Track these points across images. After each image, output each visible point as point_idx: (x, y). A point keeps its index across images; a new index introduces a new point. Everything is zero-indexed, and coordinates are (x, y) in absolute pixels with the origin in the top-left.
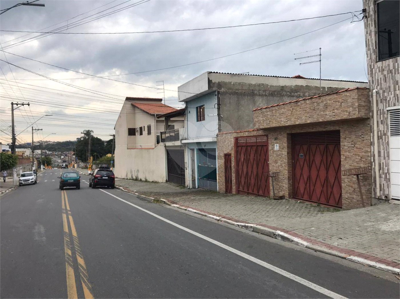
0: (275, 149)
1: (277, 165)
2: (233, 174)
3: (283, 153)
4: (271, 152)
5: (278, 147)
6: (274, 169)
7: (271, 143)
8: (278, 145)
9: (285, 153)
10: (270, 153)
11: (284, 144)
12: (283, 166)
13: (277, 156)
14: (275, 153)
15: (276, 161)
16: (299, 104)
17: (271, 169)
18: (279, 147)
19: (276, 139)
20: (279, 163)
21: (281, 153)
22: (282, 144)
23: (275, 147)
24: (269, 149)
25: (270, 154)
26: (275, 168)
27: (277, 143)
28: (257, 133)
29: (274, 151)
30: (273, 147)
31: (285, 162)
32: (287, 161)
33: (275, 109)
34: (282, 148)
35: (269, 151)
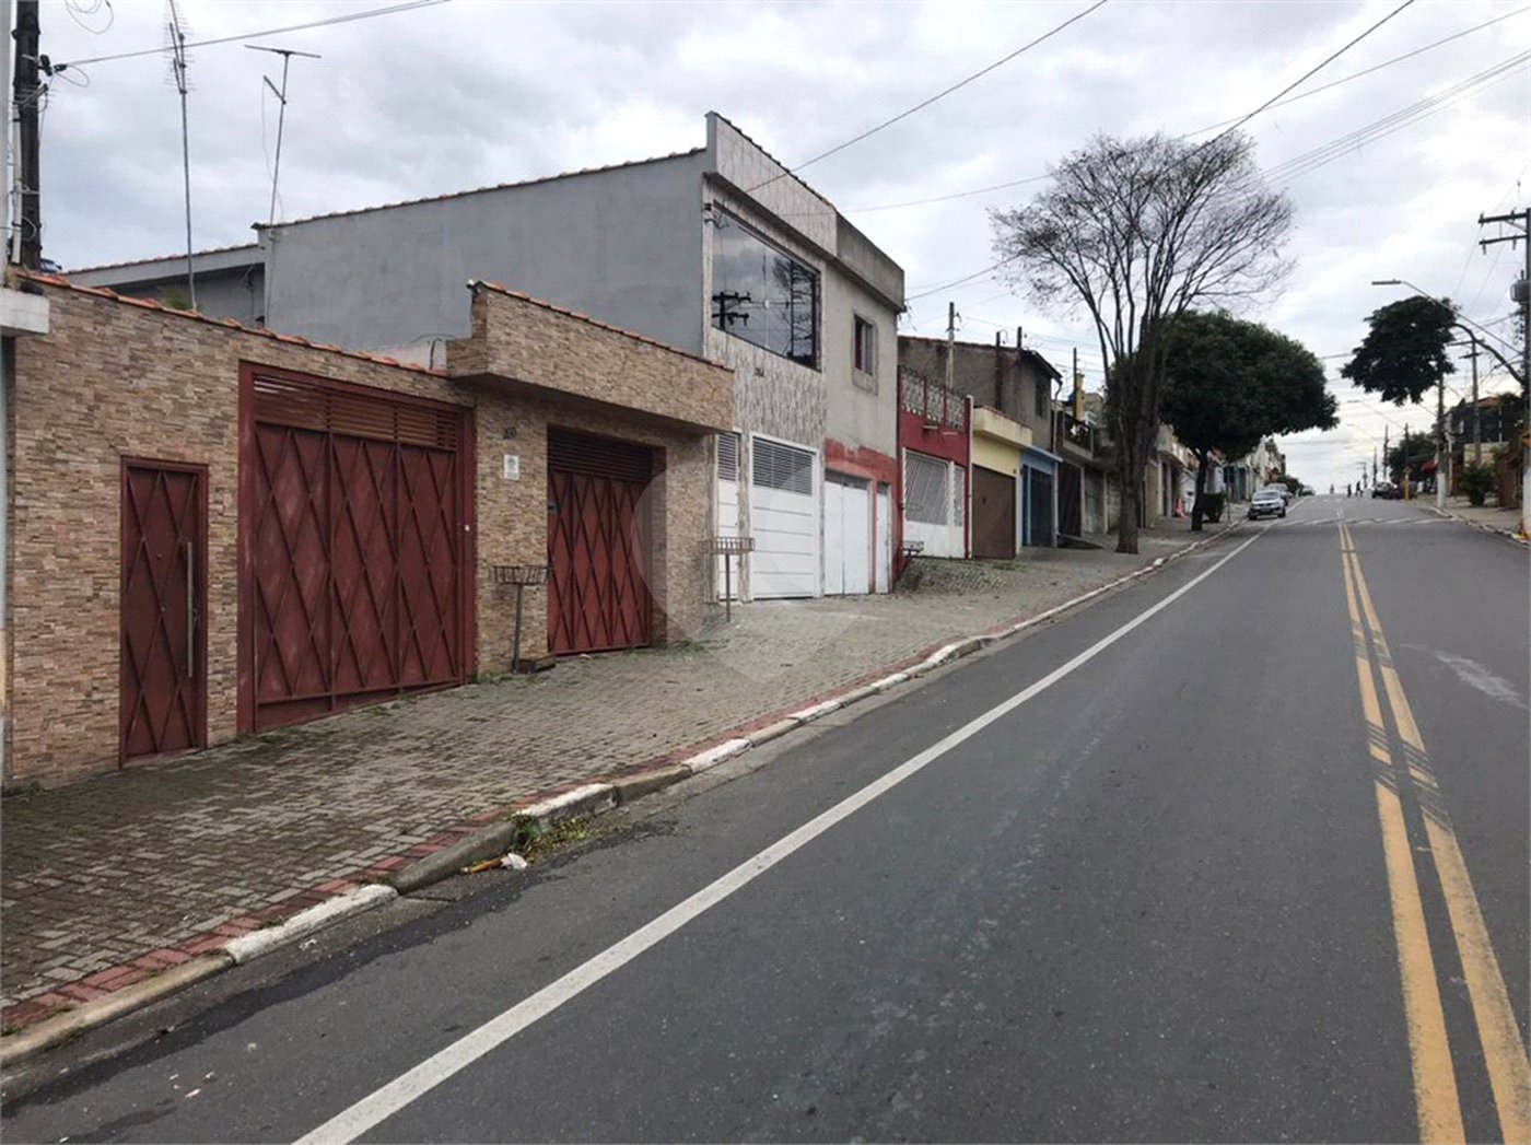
0: (506, 476)
1: (510, 538)
2: (215, 608)
3: (535, 492)
4: (489, 483)
5: (516, 470)
6: (497, 555)
7: (490, 446)
8: (516, 458)
9: (539, 492)
10: (485, 486)
11: (537, 459)
12: (533, 541)
13: (513, 501)
14: (503, 489)
15: (506, 521)
16: (641, 349)
17: (484, 556)
18: (521, 468)
19: (509, 434)
20: (519, 529)
21: (529, 491)
22: (532, 459)
23: (506, 466)
24: (479, 472)
25: (484, 492)
26: (501, 551)
27: (512, 452)
28: (413, 385)
29: (499, 483)
30: (495, 464)
31: (538, 527)
32: (545, 523)
33: (578, 331)
34: (528, 475)
35: (479, 477)
